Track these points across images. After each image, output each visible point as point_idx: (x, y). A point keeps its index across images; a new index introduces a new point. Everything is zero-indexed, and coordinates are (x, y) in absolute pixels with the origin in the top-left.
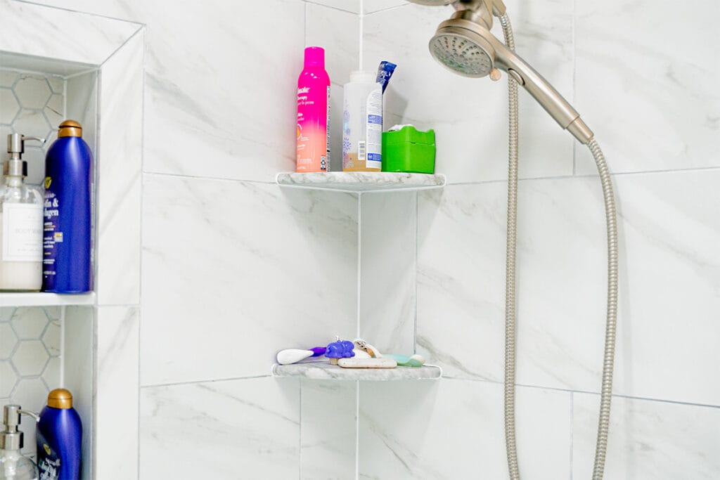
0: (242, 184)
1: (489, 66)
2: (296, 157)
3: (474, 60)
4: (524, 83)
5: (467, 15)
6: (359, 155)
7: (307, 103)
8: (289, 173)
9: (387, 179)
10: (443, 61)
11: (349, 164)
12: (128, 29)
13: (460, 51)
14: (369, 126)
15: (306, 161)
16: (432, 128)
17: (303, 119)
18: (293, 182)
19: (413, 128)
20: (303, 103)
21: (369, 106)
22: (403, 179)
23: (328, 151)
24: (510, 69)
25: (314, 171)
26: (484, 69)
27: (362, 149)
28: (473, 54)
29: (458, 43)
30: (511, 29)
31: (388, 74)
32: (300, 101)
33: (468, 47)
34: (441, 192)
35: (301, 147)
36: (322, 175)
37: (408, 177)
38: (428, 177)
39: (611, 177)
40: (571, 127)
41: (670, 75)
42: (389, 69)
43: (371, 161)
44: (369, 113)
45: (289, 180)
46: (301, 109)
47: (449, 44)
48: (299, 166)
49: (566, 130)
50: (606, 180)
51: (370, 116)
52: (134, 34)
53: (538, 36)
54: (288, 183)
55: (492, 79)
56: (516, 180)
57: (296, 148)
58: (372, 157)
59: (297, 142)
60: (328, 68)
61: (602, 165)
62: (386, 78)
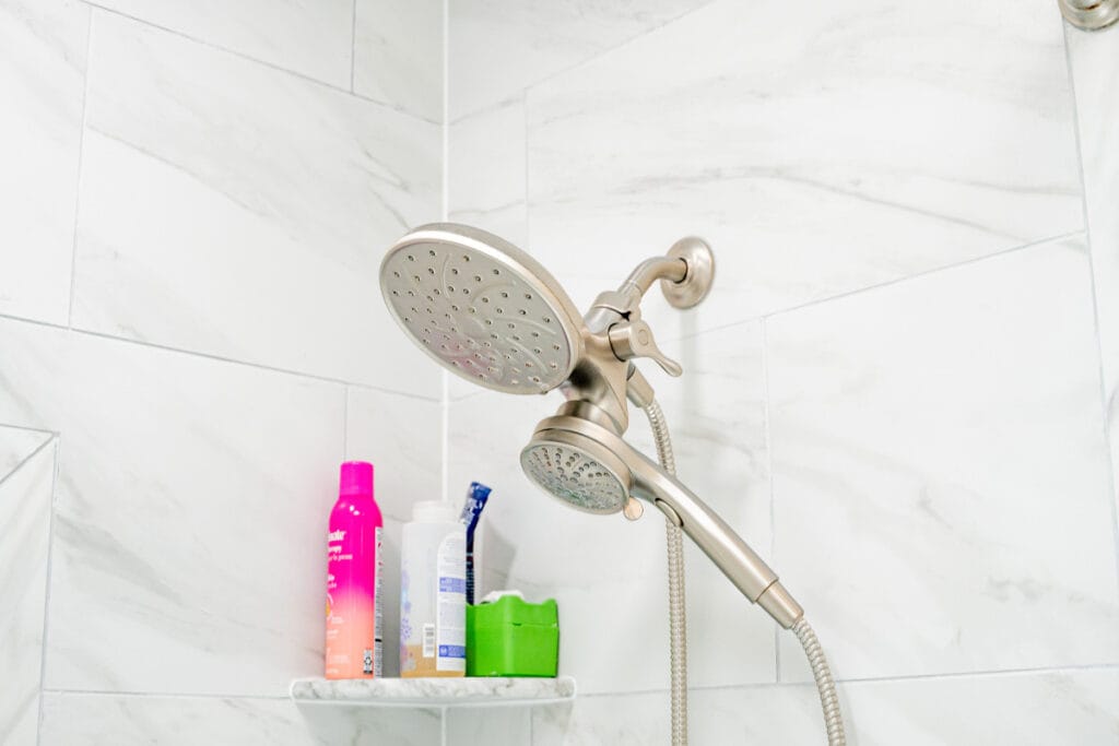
0: (228, 702)
1: (620, 495)
2: (325, 650)
3: (594, 486)
4: (682, 524)
5: (582, 411)
6: (424, 647)
7: (342, 557)
8: (310, 679)
9: (472, 691)
10: (546, 487)
11: (408, 665)
12: (25, 443)
13: (569, 472)
14: (441, 598)
15: (340, 659)
16: (552, 597)
17: (334, 585)
18: (317, 696)
19: (517, 599)
20: (335, 558)
21: (441, 562)
22: (502, 691)
23: (377, 640)
24: (657, 499)
25: (352, 678)
26: (614, 500)
27: (429, 638)
28: (590, 475)
29: (565, 458)
30: (666, 427)
31: (478, 504)
32: (331, 554)
33: (581, 465)
34: (569, 708)
35: (332, 634)
36: (363, 684)
37: (508, 686)
38: (545, 685)
39: (837, 686)
40: (764, 599)
41: (924, 504)
42: (481, 495)
43: (445, 659)
44: (441, 574)
45: (310, 693)
46: (334, 567)
47: (551, 460)
48: (332, 666)
49: (756, 605)
50: (828, 692)
51: (442, 579)
52: (38, 450)
53: (713, 438)
54: (308, 698)
55: (629, 519)
56: (685, 690)
57: (325, 636)
58: (446, 651)
59: (326, 625)
60: (379, 496)
61: (820, 666)
62: (475, 511)
